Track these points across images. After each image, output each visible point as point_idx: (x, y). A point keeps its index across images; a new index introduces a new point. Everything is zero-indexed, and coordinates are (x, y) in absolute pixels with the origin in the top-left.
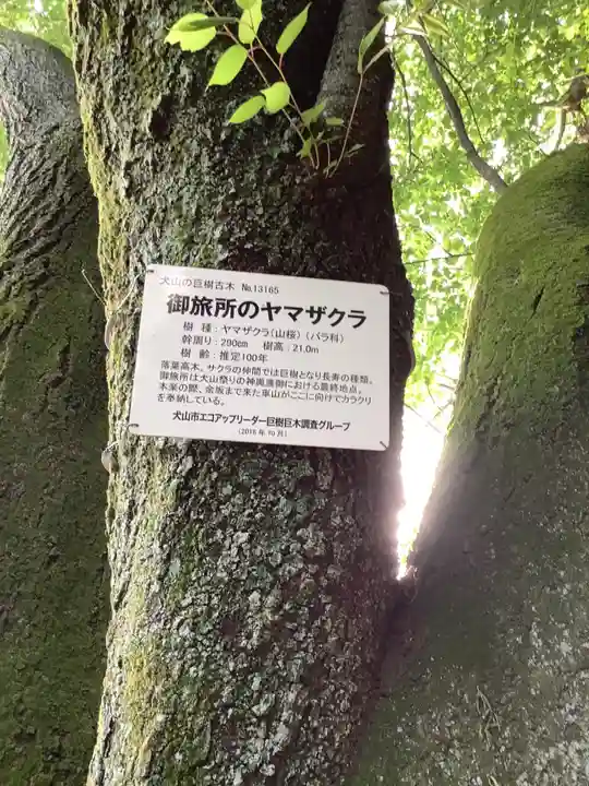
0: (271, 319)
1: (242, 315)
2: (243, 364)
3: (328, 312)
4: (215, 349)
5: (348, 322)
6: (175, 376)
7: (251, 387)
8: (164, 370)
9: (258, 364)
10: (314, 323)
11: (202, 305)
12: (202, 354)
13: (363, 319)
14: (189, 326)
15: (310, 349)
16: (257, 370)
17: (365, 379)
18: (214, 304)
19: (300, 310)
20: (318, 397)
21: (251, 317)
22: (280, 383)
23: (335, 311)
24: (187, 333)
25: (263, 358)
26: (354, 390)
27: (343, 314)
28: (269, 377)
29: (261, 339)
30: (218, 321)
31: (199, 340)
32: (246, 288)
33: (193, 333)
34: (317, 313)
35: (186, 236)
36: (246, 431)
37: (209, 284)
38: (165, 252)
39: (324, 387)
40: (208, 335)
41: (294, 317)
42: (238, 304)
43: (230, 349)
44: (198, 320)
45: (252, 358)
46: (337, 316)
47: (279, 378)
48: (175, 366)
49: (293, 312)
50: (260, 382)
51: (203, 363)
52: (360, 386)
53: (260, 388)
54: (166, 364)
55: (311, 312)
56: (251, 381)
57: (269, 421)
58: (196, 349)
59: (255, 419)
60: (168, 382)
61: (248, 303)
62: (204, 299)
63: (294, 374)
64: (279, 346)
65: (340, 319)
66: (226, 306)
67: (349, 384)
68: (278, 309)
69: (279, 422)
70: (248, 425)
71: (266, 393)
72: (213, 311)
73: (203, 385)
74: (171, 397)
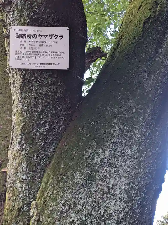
0: (40, 38)
1: (33, 38)
2: (34, 50)
3: (54, 35)
4: (27, 47)
5: (59, 38)
6: (19, 54)
7: (36, 56)
8: (16, 53)
9: (37, 50)
10: (51, 39)
11: (23, 36)
12: (25, 48)
13: (63, 37)
14: (21, 42)
15: (50, 46)
16: (37, 52)
17: (63, 52)
18: (26, 35)
19: (47, 36)
20: (52, 57)
21: (36, 38)
22: (43, 55)
23: (56, 35)
24: (21, 43)
25: (39, 49)
26: (60, 55)
27: (58, 36)
28: (41, 53)
29: (38, 44)
30: (28, 40)
31: (23, 45)
32: (34, 31)
33: (22, 43)
34: (51, 36)
35: (19, 15)
36: (35, 66)
37: (25, 30)
38: (15, 18)
39: (53, 55)
40: (25, 43)
41: (46, 37)
42: (32, 35)
43: (31, 47)
44: (23, 40)
45: (36, 49)
46: (56, 37)
47: (43, 53)
48: (19, 52)
49: (46, 36)
50: (38, 54)
51: (25, 51)
52: (62, 54)
53: (38, 56)
54: (16, 51)
55: (50, 36)
56: (36, 54)
57: (41, 64)
58: (23, 47)
59: (38, 63)
60: (17, 56)
61: (34, 35)
62: (24, 34)
63: (46, 52)
64: (42, 45)
65: (57, 37)
66: (29, 36)
67: (59, 54)
68: (42, 36)
69: (43, 64)
70: (36, 65)
71: (40, 57)
72: (26, 37)
73: (25, 56)
74: (18, 59)
